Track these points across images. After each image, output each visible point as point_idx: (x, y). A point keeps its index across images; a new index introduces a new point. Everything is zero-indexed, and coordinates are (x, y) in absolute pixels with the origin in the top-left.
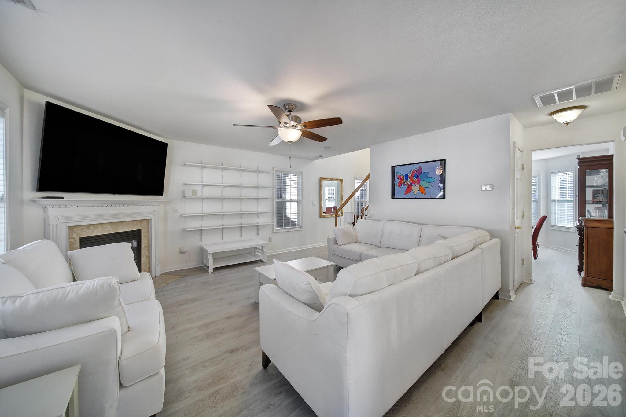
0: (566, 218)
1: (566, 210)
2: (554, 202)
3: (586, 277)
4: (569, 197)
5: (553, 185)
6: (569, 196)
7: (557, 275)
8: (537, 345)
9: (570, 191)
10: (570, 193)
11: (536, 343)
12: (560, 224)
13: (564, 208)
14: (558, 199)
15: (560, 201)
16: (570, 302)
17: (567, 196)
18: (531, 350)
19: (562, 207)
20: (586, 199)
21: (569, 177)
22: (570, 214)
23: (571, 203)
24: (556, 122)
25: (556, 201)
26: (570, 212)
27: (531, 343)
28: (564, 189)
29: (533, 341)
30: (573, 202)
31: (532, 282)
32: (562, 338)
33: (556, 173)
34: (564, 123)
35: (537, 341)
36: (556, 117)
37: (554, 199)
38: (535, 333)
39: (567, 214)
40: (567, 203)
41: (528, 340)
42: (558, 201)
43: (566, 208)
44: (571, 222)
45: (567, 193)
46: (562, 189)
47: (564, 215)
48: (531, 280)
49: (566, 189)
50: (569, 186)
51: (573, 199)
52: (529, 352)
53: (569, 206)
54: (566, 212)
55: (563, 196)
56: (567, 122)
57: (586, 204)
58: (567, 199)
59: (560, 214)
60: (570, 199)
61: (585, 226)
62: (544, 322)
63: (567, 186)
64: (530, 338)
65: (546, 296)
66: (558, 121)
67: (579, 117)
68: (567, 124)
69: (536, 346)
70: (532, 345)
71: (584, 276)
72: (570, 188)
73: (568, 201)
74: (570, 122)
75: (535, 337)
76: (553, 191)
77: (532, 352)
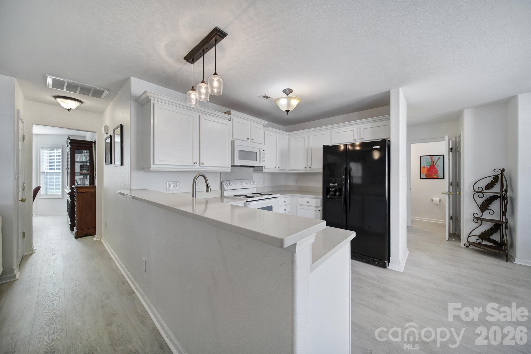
0: (55, 187)
1: (54, 181)
2: (44, 174)
3: (78, 231)
4: (57, 170)
5: (42, 158)
6: (57, 168)
7: (54, 237)
8: (58, 303)
9: (58, 165)
10: (58, 166)
11: (57, 302)
12: (49, 193)
13: (52, 179)
14: (47, 171)
15: (49, 173)
16: (71, 254)
17: (56, 169)
18: (54, 312)
19: (51, 178)
20: (76, 172)
21: (57, 153)
22: (58, 183)
23: (58, 174)
24: (59, 105)
25: (46, 173)
26: (58, 182)
27: (52, 305)
28: (52, 162)
29: (53, 303)
30: (61, 174)
31: (34, 251)
32: (75, 284)
33: (45, 148)
34: (67, 109)
35: (57, 300)
36: (59, 100)
37: (43, 171)
38: (52, 294)
39: (56, 184)
40: (56, 174)
41: (49, 305)
42: (48, 173)
43: (54, 179)
44: (59, 190)
45: (56, 166)
46: (51, 163)
47: (53, 185)
48: (33, 250)
49: (55, 162)
50: (57, 160)
51: (60, 172)
52: (54, 314)
53: (57, 177)
54: (54, 182)
55: (51, 169)
56: (69, 109)
57: (75, 175)
58: (55, 171)
59: (49, 184)
60: (58, 171)
61: (77, 192)
62: (57, 281)
63: (56, 160)
64: (50, 302)
65: (51, 258)
66: (62, 105)
67: (78, 108)
68: (69, 110)
69: (57, 305)
70: (53, 307)
71: (76, 231)
72: (58, 162)
73: (56, 173)
74: (71, 110)
75: (54, 298)
76: (42, 164)
77: (56, 313)
